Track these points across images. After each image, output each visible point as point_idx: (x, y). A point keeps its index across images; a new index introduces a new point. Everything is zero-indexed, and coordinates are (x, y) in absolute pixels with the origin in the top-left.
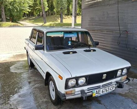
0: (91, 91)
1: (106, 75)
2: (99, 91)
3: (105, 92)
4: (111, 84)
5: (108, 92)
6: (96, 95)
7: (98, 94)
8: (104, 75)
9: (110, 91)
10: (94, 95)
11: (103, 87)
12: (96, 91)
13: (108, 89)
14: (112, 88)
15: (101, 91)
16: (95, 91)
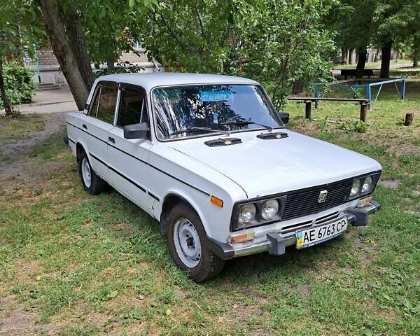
0: (293, 233)
1: (326, 191)
3: (326, 236)
4: (337, 216)
5: (331, 235)
8: (322, 192)
9: (336, 232)
10: (301, 244)
11: (318, 223)
12: (304, 233)
13: (331, 229)
14: (340, 226)
15: (316, 233)
16: (301, 234)
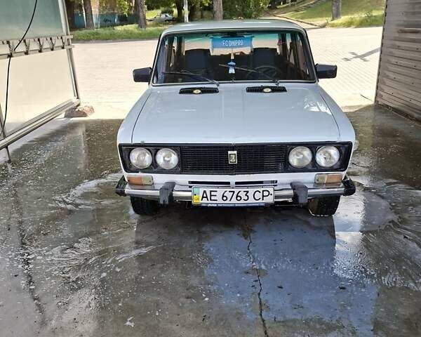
2: (213, 193)
6: (201, 202)
7: (210, 202)
